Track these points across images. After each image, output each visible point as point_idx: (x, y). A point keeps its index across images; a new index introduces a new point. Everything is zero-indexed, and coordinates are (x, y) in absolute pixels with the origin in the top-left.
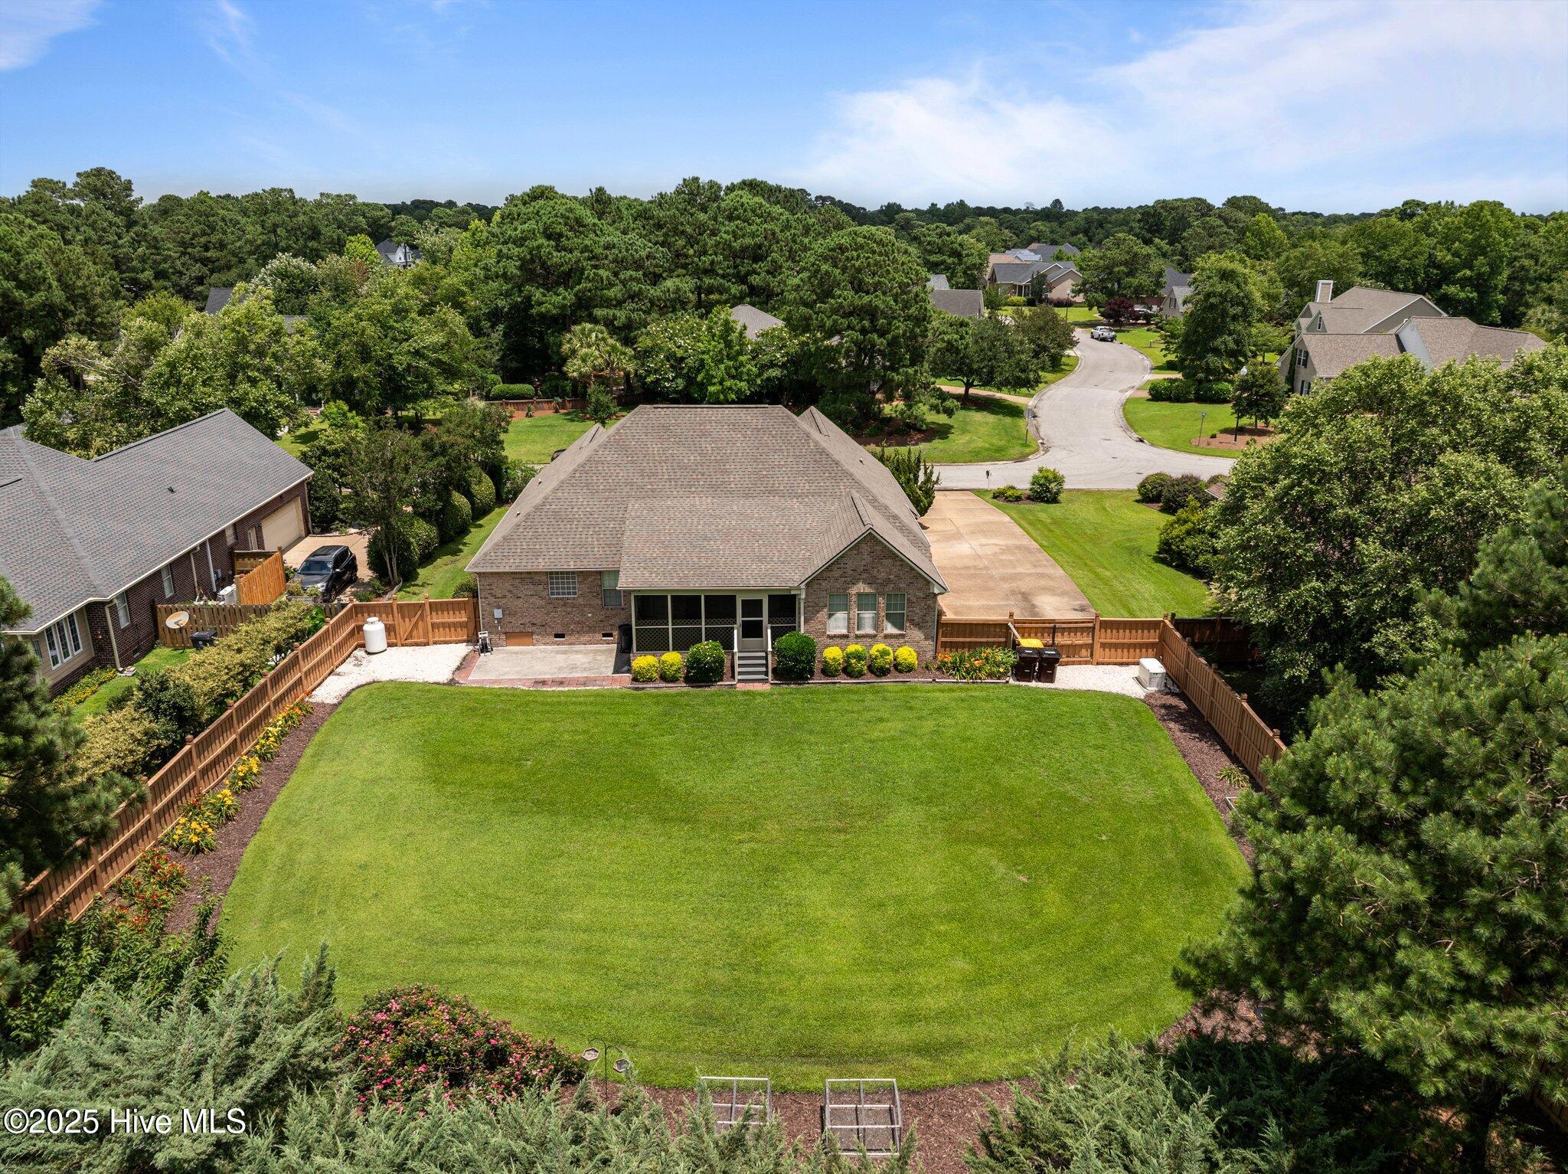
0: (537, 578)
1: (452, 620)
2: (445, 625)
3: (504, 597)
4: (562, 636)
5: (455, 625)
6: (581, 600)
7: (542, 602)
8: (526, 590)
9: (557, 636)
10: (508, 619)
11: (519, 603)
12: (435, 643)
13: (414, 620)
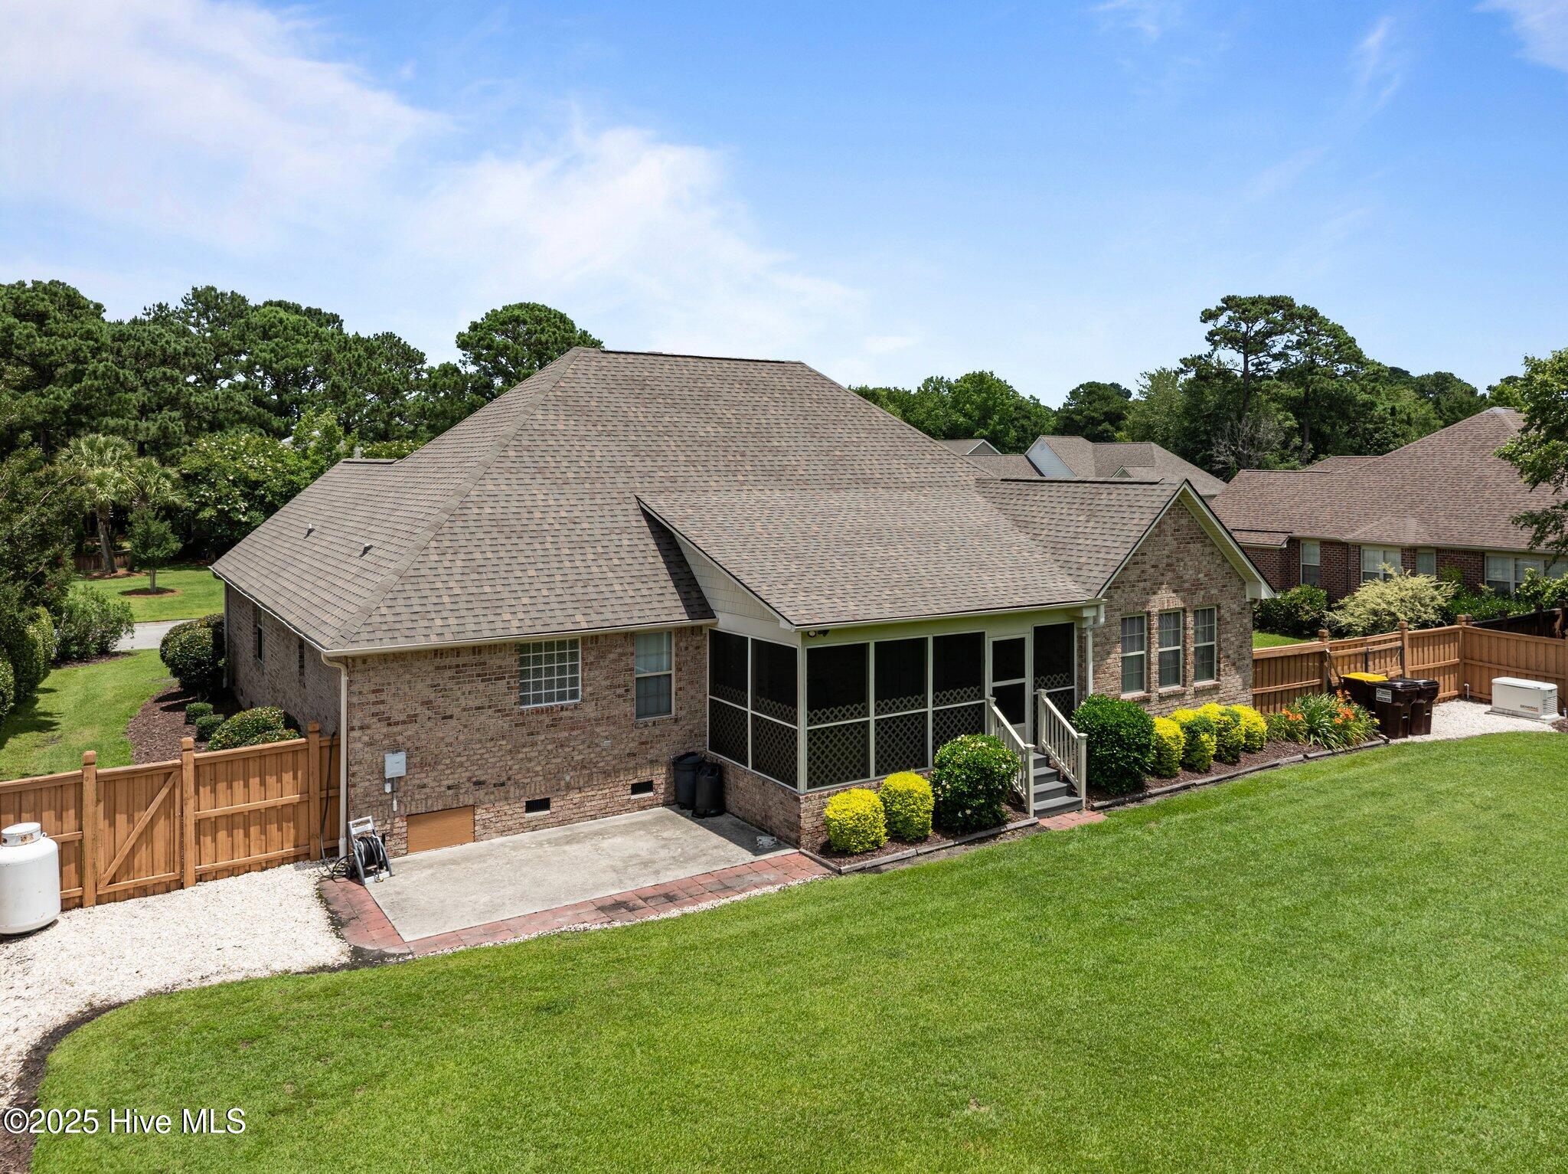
0: (494, 661)
1: (257, 803)
2: (231, 822)
3: (412, 719)
4: (543, 804)
5: (263, 817)
6: (590, 710)
7: (504, 724)
8: (466, 695)
9: (532, 806)
10: (420, 778)
11: (448, 731)
12: (201, 878)
13: (144, 817)
